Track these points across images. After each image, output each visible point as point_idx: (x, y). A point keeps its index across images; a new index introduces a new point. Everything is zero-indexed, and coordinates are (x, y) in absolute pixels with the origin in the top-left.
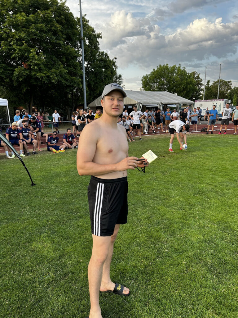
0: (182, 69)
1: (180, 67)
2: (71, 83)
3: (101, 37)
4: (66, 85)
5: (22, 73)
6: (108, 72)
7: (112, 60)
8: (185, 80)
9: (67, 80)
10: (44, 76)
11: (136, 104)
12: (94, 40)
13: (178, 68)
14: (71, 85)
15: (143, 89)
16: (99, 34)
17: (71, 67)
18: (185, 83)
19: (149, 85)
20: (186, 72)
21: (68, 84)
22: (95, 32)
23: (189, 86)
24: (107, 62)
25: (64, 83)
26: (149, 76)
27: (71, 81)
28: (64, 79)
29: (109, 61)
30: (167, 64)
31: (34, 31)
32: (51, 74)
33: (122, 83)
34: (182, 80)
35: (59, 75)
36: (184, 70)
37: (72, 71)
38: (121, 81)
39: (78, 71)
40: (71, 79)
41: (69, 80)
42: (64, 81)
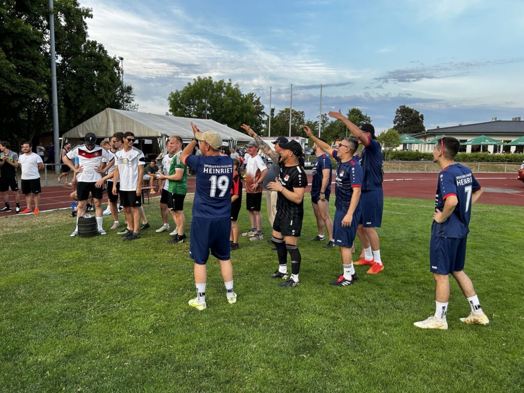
0: (234, 87)
1: (230, 84)
2: (22, 90)
3: (91, 16)
4: (11, 92)
6: (104, 78)
7: (112, 58)
8: (239, 105)
9: (13, 83)
11: (159, 137)
12: (77, 18)
13: (227, 85)
14: (22, 93)
15: (171, 113)
16: (88, 11)
17: (24, 61)
18: (240, 110)
19: (181, 107)
20: (240, 92)
21: (16, 91)
22: (78, 6)
23: (245, 114)
24: (101, 60)
25: (7, 88)
26: (181, 94)
27: (23, 86)
28: (8, 81)
29: (107, 59)
30: (210, 78)
33: (133, 100)
34: (234, 104)
36: (237, 88)
37: (27, 67)
38: (131, 96)
39: (41, 69)
40: (23, 82)
41: (18, 83)
42: (6, 85)
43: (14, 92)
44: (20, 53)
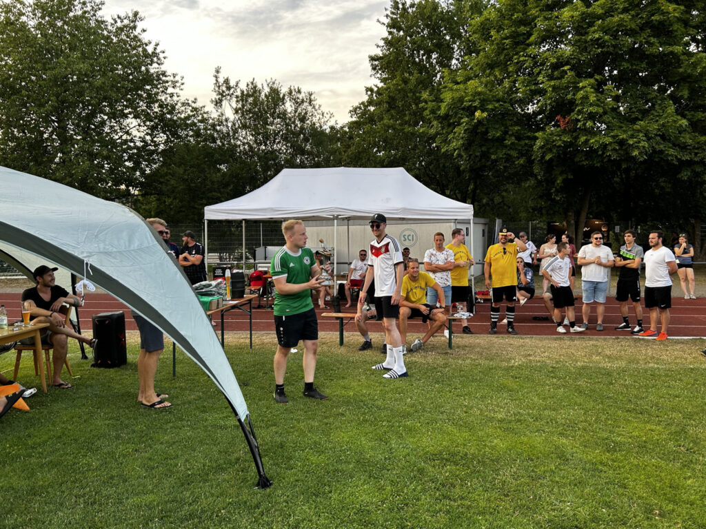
4: (679, 160)
5: (554, 141)
9: (683, 147)
10: (610, 143)
14: (696, 159)
21: (686, 157)
25: (672, 155)
27: (698, 149)
28: (674, 145)
31: (597, 36)
32: (632, 136)
35: (659, 135)
40: (698, 143)
41: (689, 146)
42: (671, 151)
43: (684, 159)
44: (699, 102)
